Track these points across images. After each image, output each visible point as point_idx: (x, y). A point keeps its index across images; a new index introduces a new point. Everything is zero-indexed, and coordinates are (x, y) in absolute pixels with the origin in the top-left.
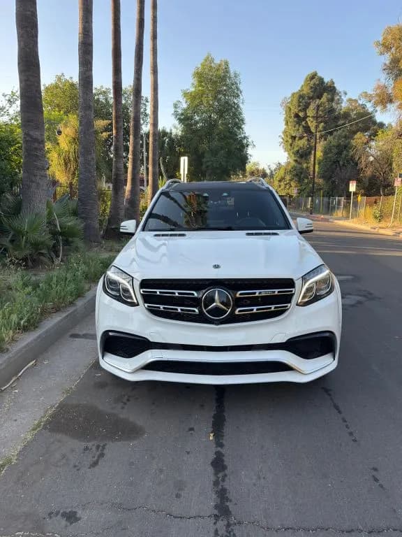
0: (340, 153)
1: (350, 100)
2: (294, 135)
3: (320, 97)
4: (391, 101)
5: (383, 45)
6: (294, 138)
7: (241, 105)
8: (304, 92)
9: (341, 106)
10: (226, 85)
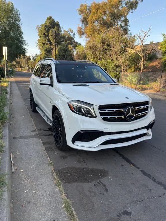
0: (65, 52)
1: (65, 31)
2: (44, 42)
3: (54, 28)
4: (83, 34)
5: (80, 11)
6: (44, 44)
7: (21, 25)
8: (47, 24)
9: (61, 33)
10: (13, 15)
